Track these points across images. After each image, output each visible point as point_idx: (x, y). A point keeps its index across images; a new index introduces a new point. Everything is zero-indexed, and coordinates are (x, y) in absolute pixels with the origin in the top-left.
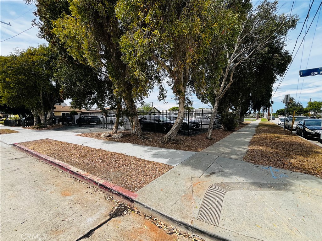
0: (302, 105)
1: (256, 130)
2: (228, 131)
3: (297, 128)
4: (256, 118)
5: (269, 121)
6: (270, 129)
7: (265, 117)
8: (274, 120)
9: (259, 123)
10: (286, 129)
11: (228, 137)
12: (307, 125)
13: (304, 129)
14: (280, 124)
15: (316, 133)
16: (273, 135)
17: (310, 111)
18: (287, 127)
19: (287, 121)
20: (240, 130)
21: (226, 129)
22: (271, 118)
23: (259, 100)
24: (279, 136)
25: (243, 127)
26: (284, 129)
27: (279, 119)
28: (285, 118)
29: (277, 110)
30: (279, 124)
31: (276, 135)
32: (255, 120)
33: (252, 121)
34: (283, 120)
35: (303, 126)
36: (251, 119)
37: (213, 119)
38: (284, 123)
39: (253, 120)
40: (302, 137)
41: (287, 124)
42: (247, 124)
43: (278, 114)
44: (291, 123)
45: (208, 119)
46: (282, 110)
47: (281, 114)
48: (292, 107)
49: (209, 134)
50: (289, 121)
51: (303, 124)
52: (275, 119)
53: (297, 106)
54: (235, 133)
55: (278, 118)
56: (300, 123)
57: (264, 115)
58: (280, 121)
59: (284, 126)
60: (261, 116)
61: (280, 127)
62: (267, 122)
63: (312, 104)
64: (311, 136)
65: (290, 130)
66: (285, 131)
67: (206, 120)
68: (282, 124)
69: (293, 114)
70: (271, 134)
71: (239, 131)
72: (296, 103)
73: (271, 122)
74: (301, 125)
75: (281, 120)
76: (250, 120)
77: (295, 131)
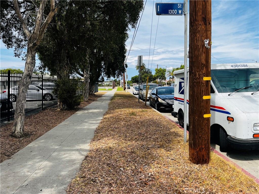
0: (151, 72)
1: (109, 105)
2: (68, 110)
3: (150, 98)
4: (112, 87)
5: (124, 90)
6: (125, 101)
7: (121, 86)
8: (130, 89)
9: (115, 93)
10: (140, 100)
11: (63, 123)
12: (159, 94)
13: (157, 99)
14: (135, 93)
15: (168, 103)
16: (128, 111)
17: (157, 79)
18: (141, 97)
19: (141, 89)
20: (88, 106)
21: (66, 107)
22: (126, 87)
23: (111, 61)
24: (134, 111)
25: (94, 100)
26: (139, 100)
27: (134, 88)
28: (139, 86)
29: (132, 77)
30: (133, 94)
31: (131, 110)
32: (111, 90)
33: (107, 91)
34: (138, 88)
35: (156, 95)
36: (107, 88)
37: (23, 92)
38: (138, 92)
39: (109, 90)
40: (156, 109)
41: (141, 94)
42: (100, 96)
43: (133, 82)
44: (144, 92)
45: (38, 90)
46: (136, 77)
47: (135, 82)
48: (144, 74)
49: (16, 125)
50: (142, 90)
51: (156, 93)
52: (131, 87)
53: (147, 73)
54: (79, 113)
55: (133, 86)
56: (153, 92)
57: (120, 83)
58: (134, 90)
59: (138, 96)
60: (118, 84)
61: (135, 97)
62: (122, 92)
63: (159, 71)
64: (164, 107)
65: (144, 100)
66: (140, 103)
67: (35, 92)
68: (137, 94)
69: (145, 82)
70: (126, 109)
71: (85, 109)
72: (147, 70)
73: (126, 92)
74: (153, 94)
75: (136, 88)
76: (105, 90)
77: (149, 101)
